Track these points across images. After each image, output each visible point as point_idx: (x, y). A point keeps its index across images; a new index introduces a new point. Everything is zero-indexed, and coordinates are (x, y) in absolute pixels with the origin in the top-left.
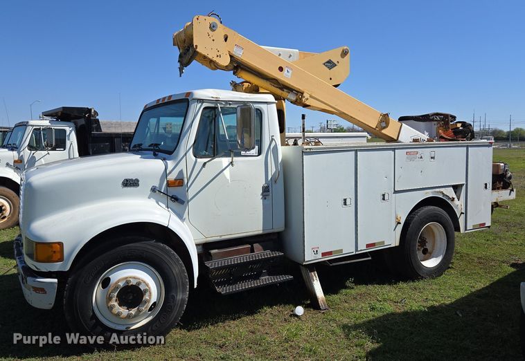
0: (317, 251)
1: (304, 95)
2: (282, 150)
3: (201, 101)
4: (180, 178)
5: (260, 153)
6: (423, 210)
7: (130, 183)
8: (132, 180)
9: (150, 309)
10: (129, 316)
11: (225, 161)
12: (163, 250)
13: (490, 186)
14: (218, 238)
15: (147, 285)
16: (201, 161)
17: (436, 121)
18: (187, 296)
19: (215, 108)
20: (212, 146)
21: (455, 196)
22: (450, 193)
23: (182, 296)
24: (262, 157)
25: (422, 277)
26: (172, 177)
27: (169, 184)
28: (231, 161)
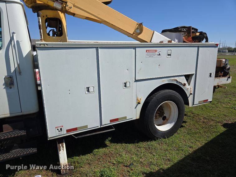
0: (61, 129)
6: (160, 93)
13: (213, 75)
17: (183, 32)
21: (186, 82)
22: (183, 80)
25: (158, 138)
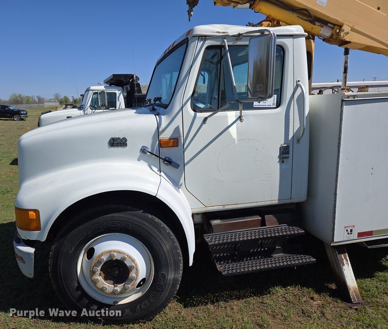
0: (351, 231)
1: (343, 28)
2: (310, 101)
3: (204, 38)
4: (175, 136)
5: (279, 104)
7: (117, 143)
8: (119, 138)
9: (139, 285)
10: (114, 292)
11: (232, 115)
12: (151, 222)
14: (220, 208)
15: (133, 261)
16: (201, 115)
18: (181, 275)
19: (221, 47)
20: (216, 97)
23: (174, 275)
24: (282, 109)
26: (166, 135)
27: (162, 144)
28: (239, 115)
